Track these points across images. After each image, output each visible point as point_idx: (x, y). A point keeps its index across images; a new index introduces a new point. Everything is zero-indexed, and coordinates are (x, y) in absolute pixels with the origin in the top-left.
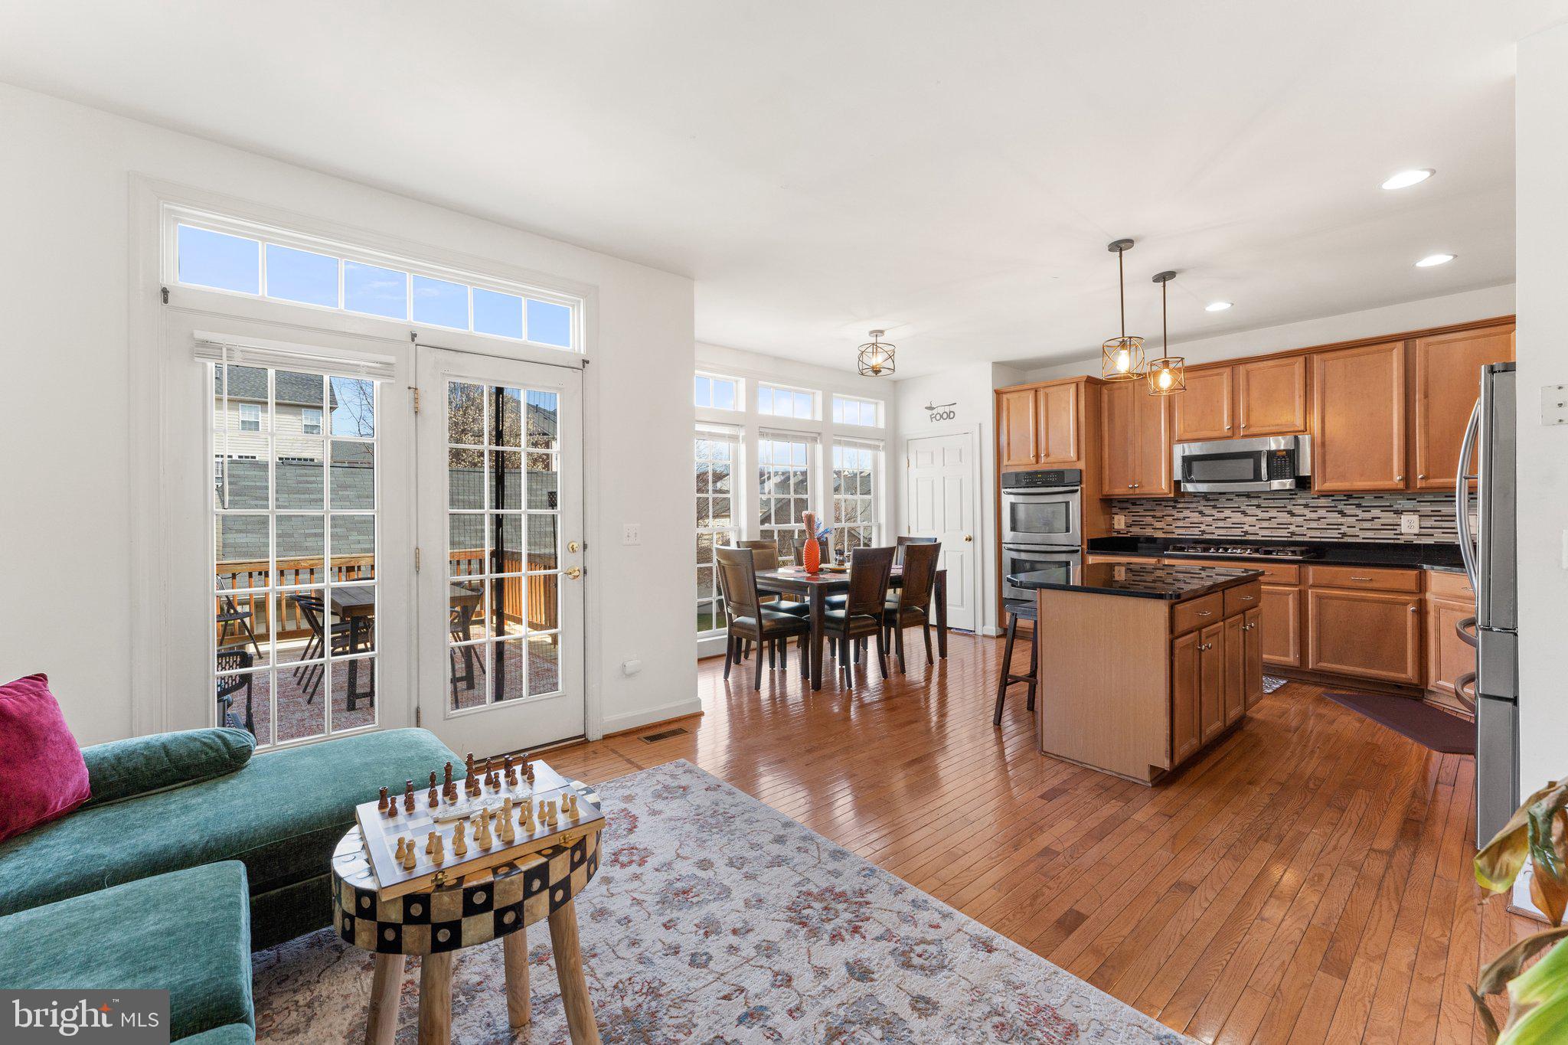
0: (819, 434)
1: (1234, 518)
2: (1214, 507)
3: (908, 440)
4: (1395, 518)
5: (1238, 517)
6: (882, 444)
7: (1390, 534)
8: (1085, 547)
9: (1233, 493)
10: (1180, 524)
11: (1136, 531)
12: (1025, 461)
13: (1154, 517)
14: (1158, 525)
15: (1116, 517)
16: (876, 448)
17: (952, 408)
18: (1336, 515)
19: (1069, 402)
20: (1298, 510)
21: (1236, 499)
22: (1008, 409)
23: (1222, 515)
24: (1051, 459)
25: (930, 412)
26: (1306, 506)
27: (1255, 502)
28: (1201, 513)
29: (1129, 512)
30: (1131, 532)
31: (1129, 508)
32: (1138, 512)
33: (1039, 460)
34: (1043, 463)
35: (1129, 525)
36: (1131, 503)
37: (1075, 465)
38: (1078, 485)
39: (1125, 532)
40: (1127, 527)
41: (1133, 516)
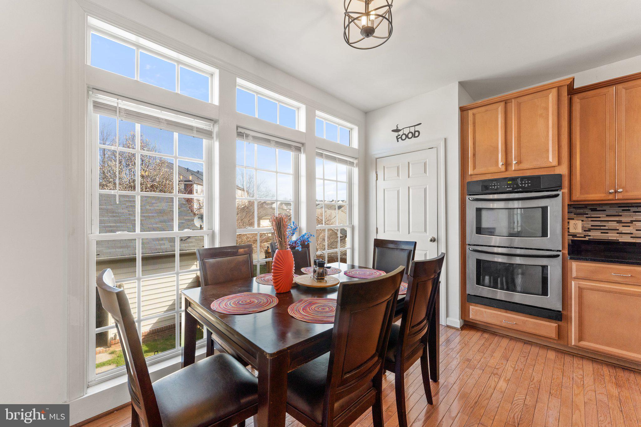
0: (303, 144)
3: (376, 159)
6: (355, 162)
8: (566, 252)
11: (596, 235)
12: (492, 169)
13: (619, 222)
14: (625, 230)
15: (572, 222)
16: (352, 164)
17: (417, 128)
19: (547, 109)
22: (474, 123)
24: (524, 166)
25: (396, 134)
29: (587, 217)
30: (590, 236)
31: (587, 214)
32: (599, 217)
33: (509, 168)
34: (514, 170)
35: (587, 229)
36: (590, 209)
37: (555, 170)
38: (558, 190)
39: (583, 236)
40: (585, 231)
41: (592, 221)
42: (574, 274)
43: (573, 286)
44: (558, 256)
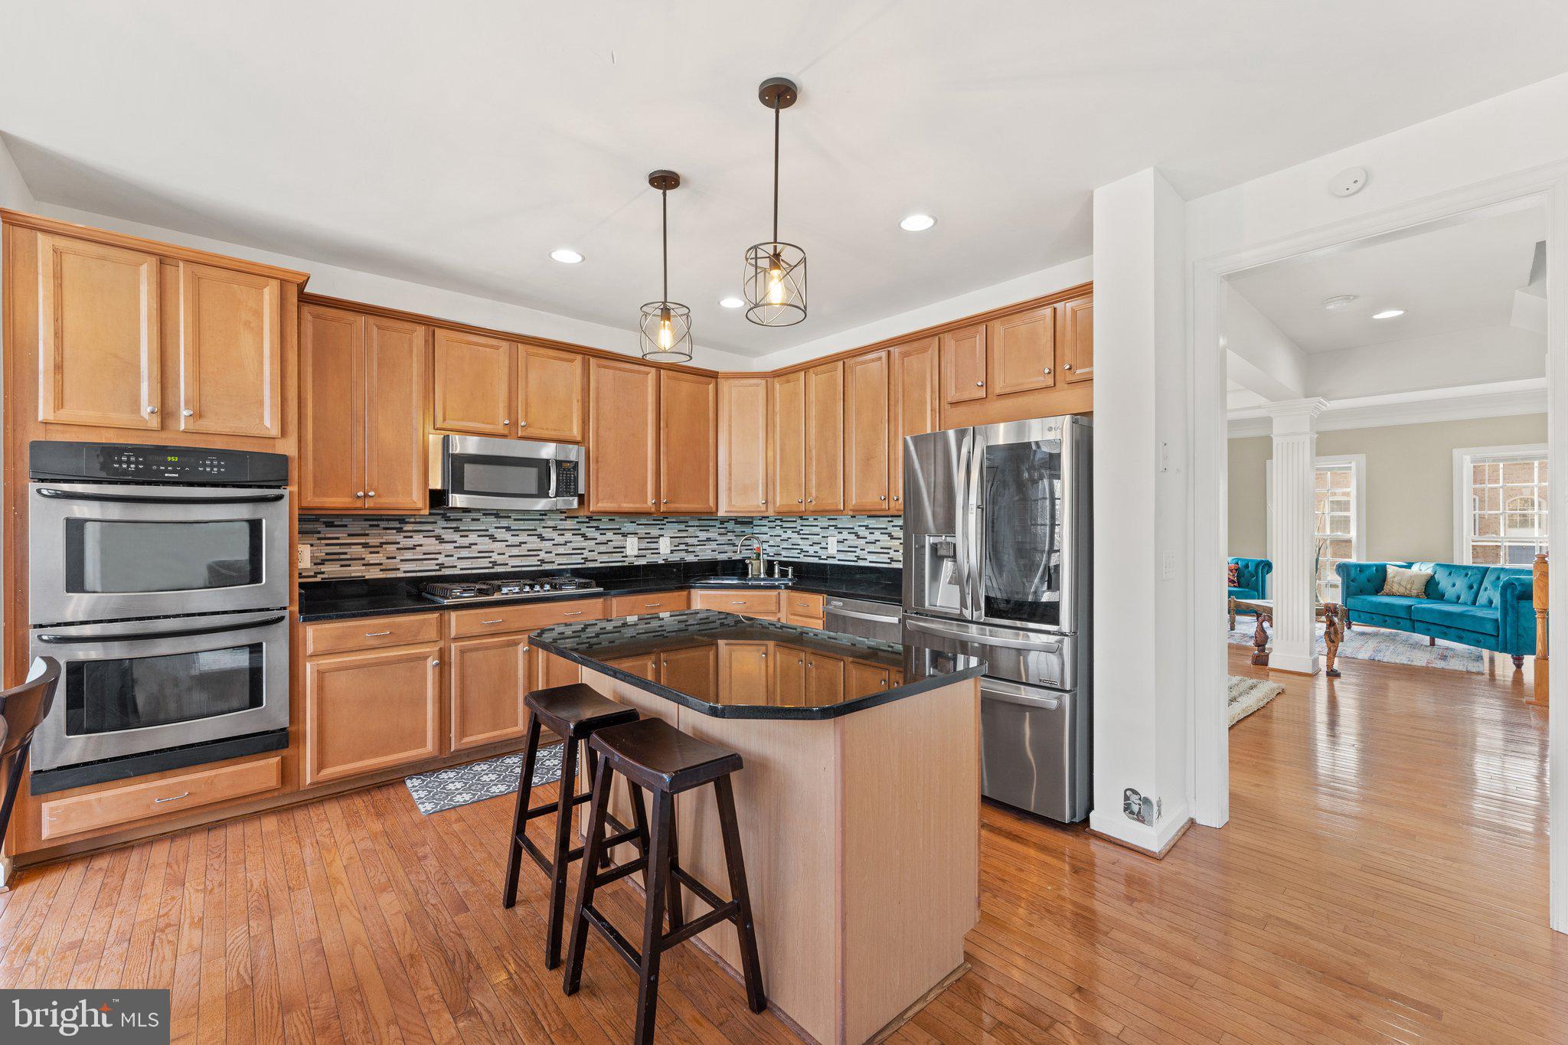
1: (482, 544)
2: (456, 529)
4: (620, 541)
5: (485, 544)
7: (617, 557)
8: (296, 608)
9: (478, 510)
10: (408, 555)
11: (332, 570)
12: (121, 419)
13: (365, 545)
14: (373, 559)
15: (299, 547)
18: (579, 538)
19: (259, 315)
20: (548, 533)
21: (483, 519)
23: (465, 541)
24: (210, 424)
26: (555, 528)
27: (504, 523)
28: (438, 538)
29: (319, 539)
30: (323, 573)
31: (319, 532)
32: (338, 538)
33: (170, 423)
34: (184, 432)
35: (319, 561)
36: (324, 523)
37: (274, 446)
38: (281, 486)
39: (313, 574)
40: (315, 564)
41: (327, 545)
42: (310, 649)
43: (309, 670)
44: (282, 618)
